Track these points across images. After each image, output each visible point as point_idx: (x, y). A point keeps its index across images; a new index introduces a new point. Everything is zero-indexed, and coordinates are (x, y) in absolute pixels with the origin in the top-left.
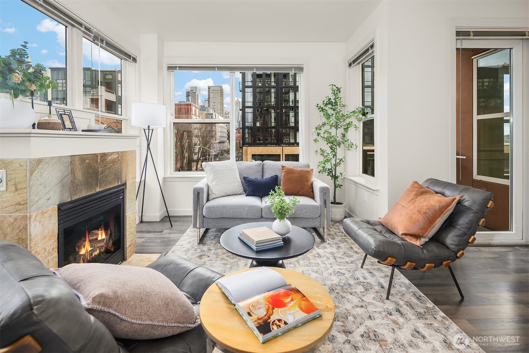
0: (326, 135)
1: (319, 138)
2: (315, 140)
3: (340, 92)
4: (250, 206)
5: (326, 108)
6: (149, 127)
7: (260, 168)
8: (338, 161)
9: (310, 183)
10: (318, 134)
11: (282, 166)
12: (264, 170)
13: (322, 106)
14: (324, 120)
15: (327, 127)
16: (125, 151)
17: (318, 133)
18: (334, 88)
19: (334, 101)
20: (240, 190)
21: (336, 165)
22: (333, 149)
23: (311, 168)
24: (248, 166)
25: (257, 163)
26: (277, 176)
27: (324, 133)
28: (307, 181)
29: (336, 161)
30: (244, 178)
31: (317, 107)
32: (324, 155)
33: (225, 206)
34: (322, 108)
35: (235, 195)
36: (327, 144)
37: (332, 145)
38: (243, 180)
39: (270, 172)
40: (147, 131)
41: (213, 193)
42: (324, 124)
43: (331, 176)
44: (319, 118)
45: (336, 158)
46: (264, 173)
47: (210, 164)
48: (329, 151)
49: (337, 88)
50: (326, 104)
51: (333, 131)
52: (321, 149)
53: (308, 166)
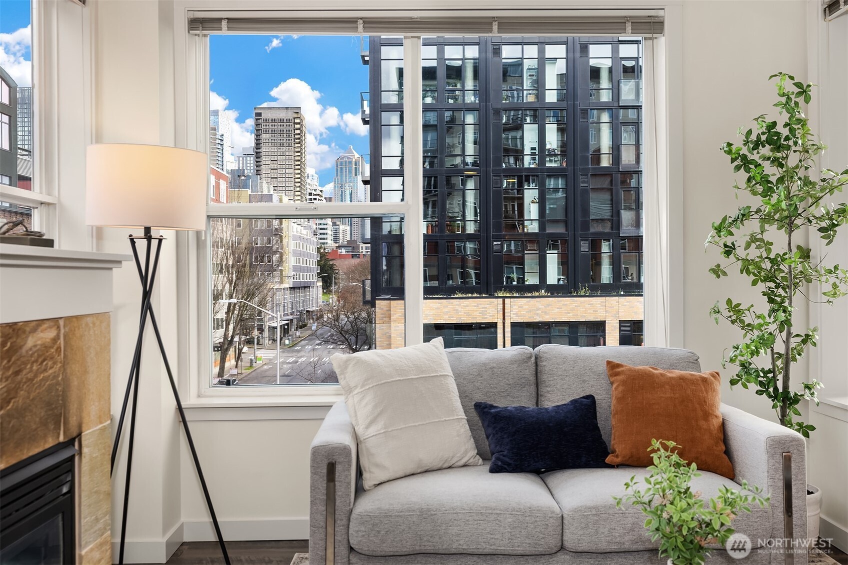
1: (724, 262)
2: (717, 271)
3: (807, 101)
4: (520, 510)
5: (755, 156)
6: (147, 230)
7: (529, 372)
8: (794, 342)
9: (716, 423)
10: (729, 250)
11: (609, 363)
12: (544, 377)
13: (744, 151)
14: (747, 199)
15: (753, 225)
16: (77, 317)
17: (726, 246)
19: (785, 132)
20: (466, 452)
21: (788, 358)
22: (779, 299)
23: (705, 372)
24: (485, 364)
25: (515, 353)
26: (591, 398)
27: (746, 246)
28: (707, 414)
29: (787, 343)
30: (478, 405)
31: (729, 152)
32: (742, 321)
33: (429, 510)
34: (744, 157)
35: (450, 467)
36: (754, 283)
37: (772, 285)
38: (476, 418)
39: (565, 387)
40: (142, 245)
41: (377, 466)
42: (744, 216)
43: (770, 397)
45: (789, 334)
46: (543, 390)
47: (359, 361)
48: (764, 307)
49: (798, 85)
50: (757, 144)
51: (777, 237)
52: (729, 302)
53: (694, 362)
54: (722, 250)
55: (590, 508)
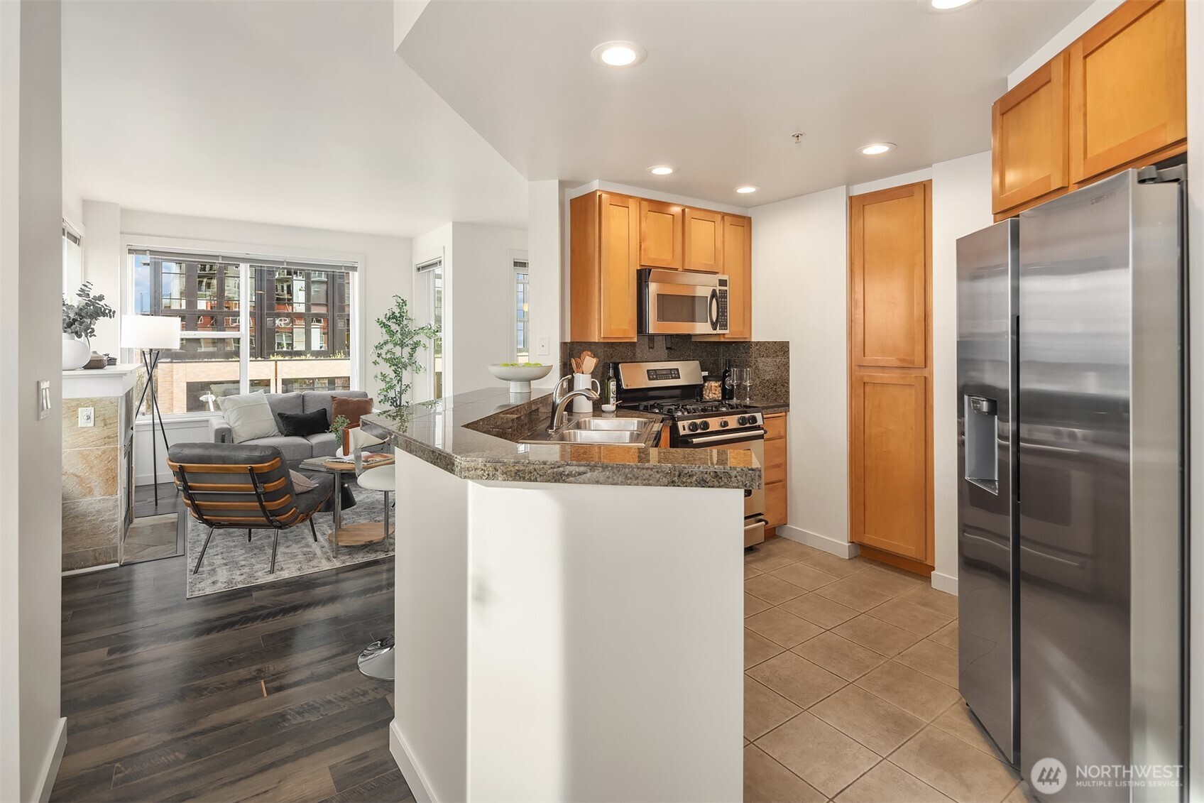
0: (389, 356)
1: (378, 360)
2: (375, 363)
3: (406, 305)
5: (389, 324)
7: (300, 402)
8: (403, 387)
10: (379, 355)
11: (332, 397)
12: (305, 403)
13: (384, 321)
14: (387, 337)
15: (390, 346)
17: (379, 353)
18: (400, 301)
19: (398, 315)
20: (274, 430)
21: (401, 393)
22: (398, 372)
23: (369, 397)
24: (281, 399)
25: (294, 395)
26: (325, 409)
27: (386, 354)
28: (366, 413)
29: (401, 387)
30: (279, 414)
31: (378, 322)
32: (385, 380)
34: (384, 324)
35: (268, 437)
36: (390, 366)
37: (396, 367)
38: (278, 418)
41: (239, 436)
42: (386, 343)
44: (379, 335)
45: (401, 384)
46: (306, 408)
47: (230, 399)
48: (393, 375)
49: (402, 300)
50: (389, 319)
51: (397, 350)
52: (381, 373)
53: (366, 395)
54: (377, 355)
55: (322, 443)
